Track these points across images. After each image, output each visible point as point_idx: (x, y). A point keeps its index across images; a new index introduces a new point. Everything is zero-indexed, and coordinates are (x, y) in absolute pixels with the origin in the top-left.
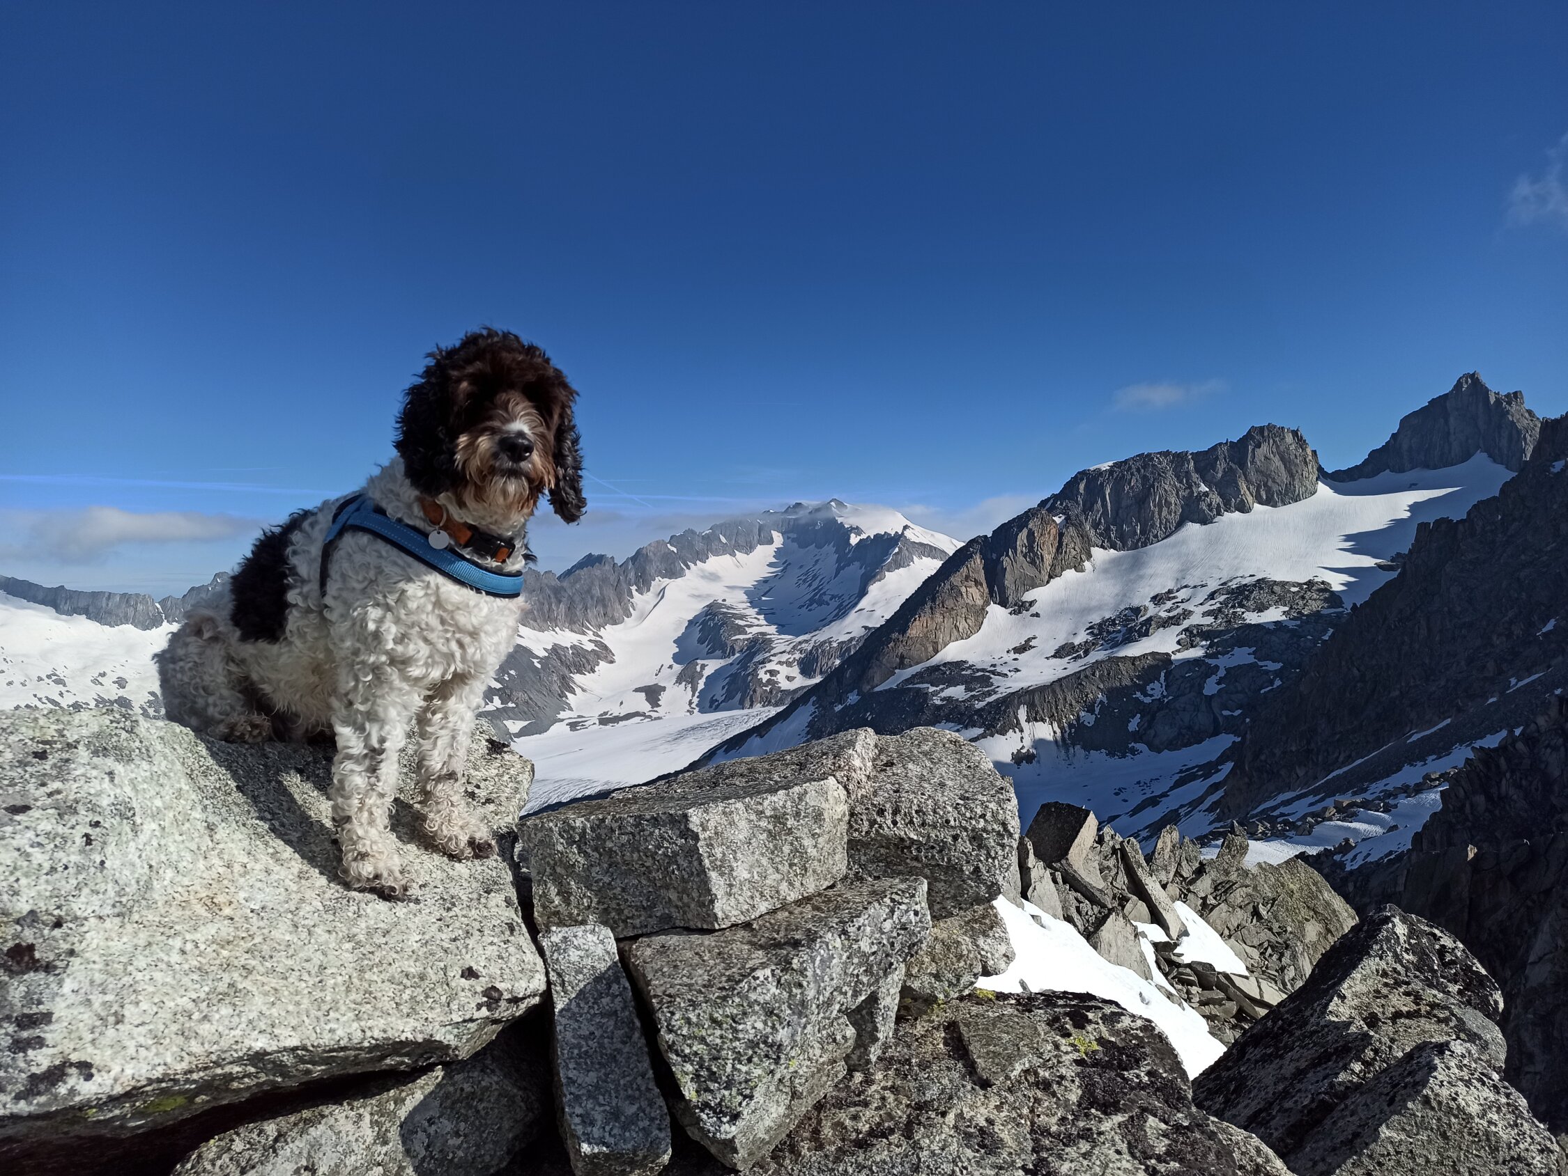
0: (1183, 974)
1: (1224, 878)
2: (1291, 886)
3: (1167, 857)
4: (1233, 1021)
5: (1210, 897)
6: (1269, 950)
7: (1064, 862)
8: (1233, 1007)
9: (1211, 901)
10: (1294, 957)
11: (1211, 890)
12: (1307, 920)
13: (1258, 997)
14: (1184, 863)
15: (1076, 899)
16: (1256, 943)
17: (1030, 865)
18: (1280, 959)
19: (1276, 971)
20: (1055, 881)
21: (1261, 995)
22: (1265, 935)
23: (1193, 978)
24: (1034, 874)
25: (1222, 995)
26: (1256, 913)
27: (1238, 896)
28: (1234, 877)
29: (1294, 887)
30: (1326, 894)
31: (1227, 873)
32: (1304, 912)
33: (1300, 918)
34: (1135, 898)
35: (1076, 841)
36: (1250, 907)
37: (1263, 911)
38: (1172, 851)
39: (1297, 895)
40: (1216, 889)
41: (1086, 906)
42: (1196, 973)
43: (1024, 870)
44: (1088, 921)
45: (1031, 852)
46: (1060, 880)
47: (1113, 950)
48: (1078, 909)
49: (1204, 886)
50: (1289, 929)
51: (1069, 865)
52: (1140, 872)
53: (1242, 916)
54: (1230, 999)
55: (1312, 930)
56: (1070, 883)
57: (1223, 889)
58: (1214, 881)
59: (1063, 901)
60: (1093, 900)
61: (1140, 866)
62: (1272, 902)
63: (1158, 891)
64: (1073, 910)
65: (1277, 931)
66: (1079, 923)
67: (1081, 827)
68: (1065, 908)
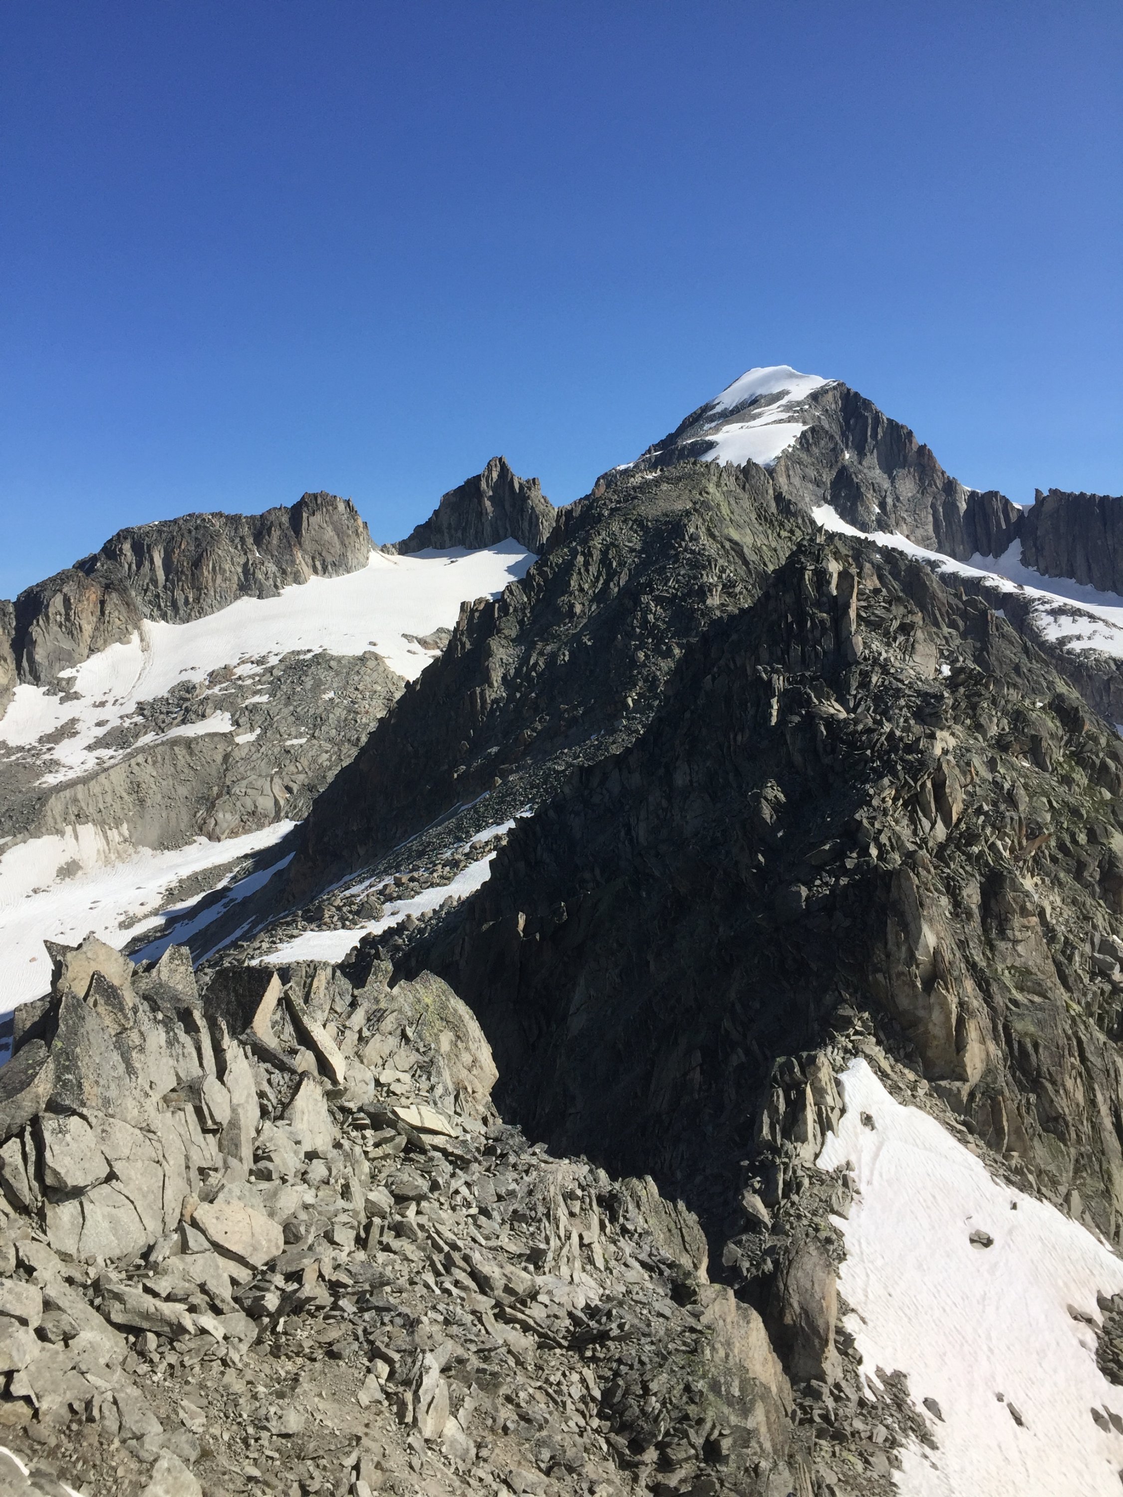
0: (358, 1119)
1: (375, 1007)
2: (427, 1000)
3: (322, 996)
4: (402, 1155)
5: (365, 1030)
6: (419, 1072)
7: (248, 1031)
8: (402, 1140)
9: (366, 1033)
10: (439, 1074)
11: (364, 1022)
12: (441, 1031)
13: (419, 1125)
14: (337, 998)
15: (267, 1071)
16: (407, 1068)
17: (225, 1047)
18: (429, 1079)
19: (427, 1092)
20: (247, 1057)
21: (422, 1122)
22: (414, 1057)
23: (367, 1121)
24: (229, 1056)
25: (393, 1133)
26: (404, 1035)
27: (389, 1023)
28: (383, 1005)
29: (428, 1000)
30: (452, 1000)
31: (377, 1001)
32: (439, 1024)
33: (436, 1031)
34: (303, 1048)
35: (261, 1006)
36: (399, 1031)
37: (409, 1032)
38: (327, 988)
39: (431, 1009)
40: (369, 1020)
41: (277, 1077)
42: (369, 1114)
43: (218, 1051)
44: (280, 1092)
45: (226, 1032)
46: (250, 1054)
47: (305, 1118)
48: (269, 1081)
49: (358, 1018)
50: (433, 1046)
51: (254, 1034)
52: (306, 1020)
53: (393, 1041)
54: (399, 1134)
55: (446, 1040)
56: (261, 1053)
57: (375, 1018)
58: (367, 1012)
59: (256, 1076)
60: (282, 1067)
61: (304, 1013)
62: (417, 1021)
63: (323, 1036)
64: (265, 1083)
65: (422, 1050)
66: (272, 1096)
67: (265, 991)
68: (258, 1083)
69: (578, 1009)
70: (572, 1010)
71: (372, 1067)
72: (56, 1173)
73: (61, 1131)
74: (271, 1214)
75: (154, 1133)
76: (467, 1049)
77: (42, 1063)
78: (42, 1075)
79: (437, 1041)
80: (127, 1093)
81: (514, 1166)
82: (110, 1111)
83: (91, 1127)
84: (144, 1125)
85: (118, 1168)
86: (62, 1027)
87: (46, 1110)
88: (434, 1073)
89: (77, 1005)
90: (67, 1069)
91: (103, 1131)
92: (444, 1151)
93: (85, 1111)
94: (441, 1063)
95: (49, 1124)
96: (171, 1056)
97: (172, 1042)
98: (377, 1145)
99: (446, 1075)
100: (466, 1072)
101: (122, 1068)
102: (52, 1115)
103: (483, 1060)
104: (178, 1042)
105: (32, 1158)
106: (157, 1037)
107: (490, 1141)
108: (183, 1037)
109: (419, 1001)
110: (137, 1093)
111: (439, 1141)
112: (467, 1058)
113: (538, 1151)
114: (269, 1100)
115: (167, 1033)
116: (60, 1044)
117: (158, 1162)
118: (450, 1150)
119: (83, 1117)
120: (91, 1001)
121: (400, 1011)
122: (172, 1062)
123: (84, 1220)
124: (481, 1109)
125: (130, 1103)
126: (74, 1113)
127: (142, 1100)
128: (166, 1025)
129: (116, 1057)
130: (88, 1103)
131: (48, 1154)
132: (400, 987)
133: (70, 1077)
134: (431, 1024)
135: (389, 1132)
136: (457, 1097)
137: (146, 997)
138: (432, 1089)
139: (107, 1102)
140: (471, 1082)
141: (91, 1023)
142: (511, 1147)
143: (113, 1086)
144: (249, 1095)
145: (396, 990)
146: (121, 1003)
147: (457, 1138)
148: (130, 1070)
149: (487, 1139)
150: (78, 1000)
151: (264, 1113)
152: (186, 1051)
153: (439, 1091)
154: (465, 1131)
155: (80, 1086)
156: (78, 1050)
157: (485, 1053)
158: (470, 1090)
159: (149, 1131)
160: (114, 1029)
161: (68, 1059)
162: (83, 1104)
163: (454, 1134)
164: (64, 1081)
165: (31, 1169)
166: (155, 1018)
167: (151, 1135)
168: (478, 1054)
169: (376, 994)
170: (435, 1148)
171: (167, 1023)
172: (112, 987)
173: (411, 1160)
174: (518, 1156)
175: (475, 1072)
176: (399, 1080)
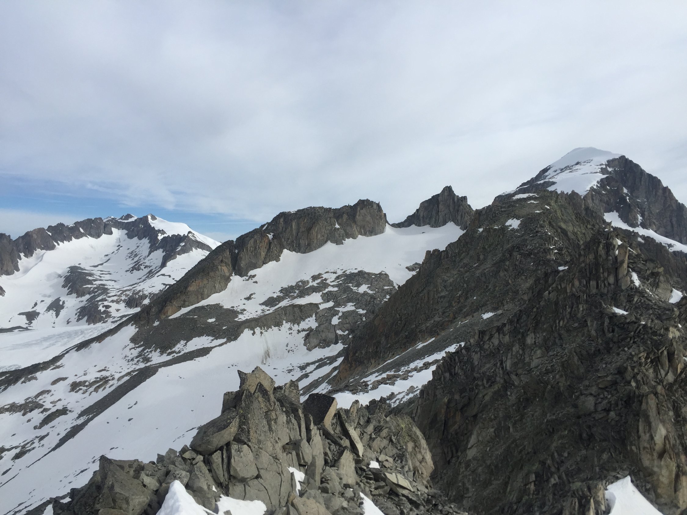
0: (367, 474)
1: (378, 424)
2: (402, 426)
3: (354, 416)
4: (387, 495)
5: (373, 434)
6: (397, 458)
7: (322, 424)
8: (387, 489)
9: (373, 436)
10: (407, 461)
11: (373, 431)
12: (408, 441)
13: (396, 482)
14: (361, 418)
15: (329, 443)
16: (391, 454)
17: (311, 428)
18: (401, 462)
19: (401, 468)
20: (320, 436)
21: (398, 482)
22: (395, 451)
23: (372, 476)
24: (313, 433)
25: (384, 484)
26: (391, 440)
27: (384, 433)
28: (382, 424)
30: (414, 428)
31: (379, 422)
32: (407, 438)
33: (406, 441)
34: (344, 438)
35: (328, 413)
36: (388, 438)
37: (393, 439)
38: (357, 413)
39: (404, 430)
40: (375, 430)
41: (333, 447)
42: (373, 473)
43: (308, 430)
44: (334, 454)
45: (312, 421)
46: (322, 434)
47: (345, 468)
48: (329, 448)
49: (370, 429)
50: (404, 447)
51: (324, 426)
52: (347, 424)
53: (385, 442)
54: (387, 485)
55: (410, 446)
56: (326, 435)
57: (378, 430)
58: (374, 426)
59: (324, 445)
60: (336, 443)
61: (346, 422)
62: (397, 434)
63: (354, 433)
64: (327, 449)
65: (399, 448)
66: (330, 455)
67: (330, 406)
68: (324, 448)
69: (472, 446)
70: (469, 446)
71: (375, 453)
72: (235, 470)
73: (239, 451)
74: (328, 508)
75: (279, 460)
76: (420, 452)
77: (234, 418)
78: (233, 423)
79: (406, 446)
80: (268, 439)
81: (441, 511)
82: (261, 446)
83: (252, 452)
84: (274, 455)
85: (262, 472)
86: (243, 404)
87: (233, 440)
88: (404, 460)
89: (250, 395)
90: (244, 423)
91: (257, 455)
92: (407, 497)
93: (250, 444)
94: (408, 456)
95: (234, 447)
96: (288, 428)
97: (289, 422)
98: (376, 489)
99: (410, 462)
100: (419, 463)
101: (267, 427)
102: (236, 443)
103: (427, 460)
104: (291, 422)
105: (226, 460)
106: (283, 418)
107: (430, 497)
108: (293, 420)
109: (399, 425)
110: (272, 440)
111: (405, 492)
112: (420, 457)
113: (452, 506)
114: (329, 457)
115: (287, 417)
116: (242, 412)
117: (279, 474)
118: (411, 497)
119: (248, 446)
120: (256, 394)
121: (390, 428)
122: (288, 431)
123: (245, 494)
124: (425, 483)
125: (269, 444)
126: (245, 443)
127: (274, 444)
128: (286, 414)
129: (265, 422)
130: (252, 440)
131: (232, 460)
132: (390, 417)
133: (245, 427)
134: (404, 438)
135: (382, 484)
136: (414, 474)
137: (278, 400)
138: (403, 467)
139: (259, 442)
140: (421, 468)
141: (255, 405)
142: (440, 501)
143: (263, 435)
144: (320, 453)
145: (388, 419)
146: (269, 398)
147: (414, 492)
148: (270, 429)
149: (428, 495)
150: (251, 394)
151: (326, 463)
152: (294, 427)
153: (406, 469)
154: (418, 490)
155: (249, 432)
156: (249, 415)
157: (428, 457)
158: (420, 472)
159: (276, 459)
160: (265, 409)
161: (244, 419)
162: (249, 440)
163: (412, 490)
164: (242, 428)
165: (225, 466)
166: (282, 410)
167: (277, 461)
168: (425, 456)
169: (379, 418)
170: (403, 495)
171: (287, 413)
172: (266, 390)
173: (392, 499)
174: (443, 506)
175: (423, 464)
176: (387, 460)
